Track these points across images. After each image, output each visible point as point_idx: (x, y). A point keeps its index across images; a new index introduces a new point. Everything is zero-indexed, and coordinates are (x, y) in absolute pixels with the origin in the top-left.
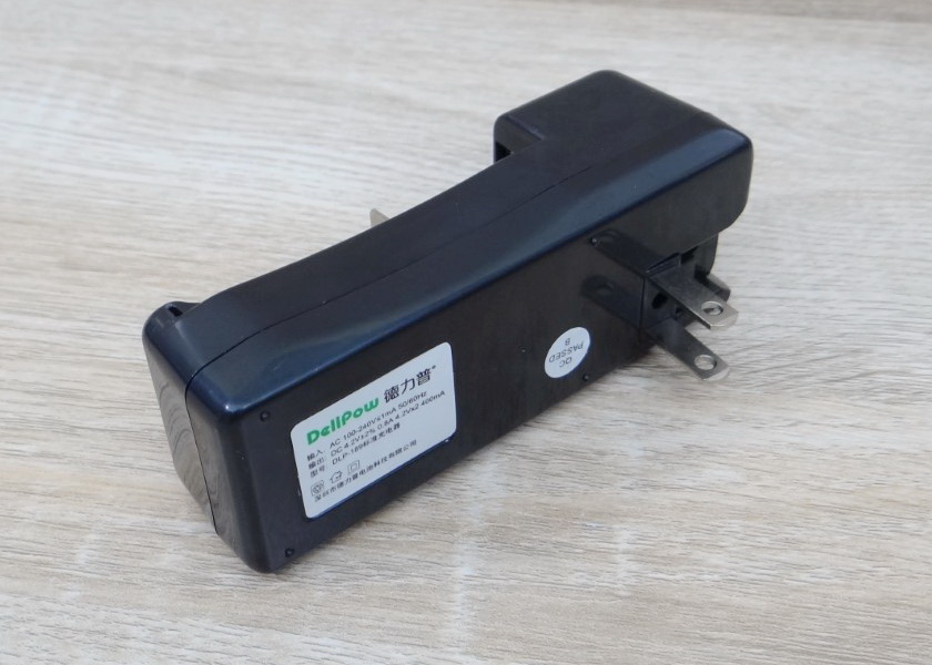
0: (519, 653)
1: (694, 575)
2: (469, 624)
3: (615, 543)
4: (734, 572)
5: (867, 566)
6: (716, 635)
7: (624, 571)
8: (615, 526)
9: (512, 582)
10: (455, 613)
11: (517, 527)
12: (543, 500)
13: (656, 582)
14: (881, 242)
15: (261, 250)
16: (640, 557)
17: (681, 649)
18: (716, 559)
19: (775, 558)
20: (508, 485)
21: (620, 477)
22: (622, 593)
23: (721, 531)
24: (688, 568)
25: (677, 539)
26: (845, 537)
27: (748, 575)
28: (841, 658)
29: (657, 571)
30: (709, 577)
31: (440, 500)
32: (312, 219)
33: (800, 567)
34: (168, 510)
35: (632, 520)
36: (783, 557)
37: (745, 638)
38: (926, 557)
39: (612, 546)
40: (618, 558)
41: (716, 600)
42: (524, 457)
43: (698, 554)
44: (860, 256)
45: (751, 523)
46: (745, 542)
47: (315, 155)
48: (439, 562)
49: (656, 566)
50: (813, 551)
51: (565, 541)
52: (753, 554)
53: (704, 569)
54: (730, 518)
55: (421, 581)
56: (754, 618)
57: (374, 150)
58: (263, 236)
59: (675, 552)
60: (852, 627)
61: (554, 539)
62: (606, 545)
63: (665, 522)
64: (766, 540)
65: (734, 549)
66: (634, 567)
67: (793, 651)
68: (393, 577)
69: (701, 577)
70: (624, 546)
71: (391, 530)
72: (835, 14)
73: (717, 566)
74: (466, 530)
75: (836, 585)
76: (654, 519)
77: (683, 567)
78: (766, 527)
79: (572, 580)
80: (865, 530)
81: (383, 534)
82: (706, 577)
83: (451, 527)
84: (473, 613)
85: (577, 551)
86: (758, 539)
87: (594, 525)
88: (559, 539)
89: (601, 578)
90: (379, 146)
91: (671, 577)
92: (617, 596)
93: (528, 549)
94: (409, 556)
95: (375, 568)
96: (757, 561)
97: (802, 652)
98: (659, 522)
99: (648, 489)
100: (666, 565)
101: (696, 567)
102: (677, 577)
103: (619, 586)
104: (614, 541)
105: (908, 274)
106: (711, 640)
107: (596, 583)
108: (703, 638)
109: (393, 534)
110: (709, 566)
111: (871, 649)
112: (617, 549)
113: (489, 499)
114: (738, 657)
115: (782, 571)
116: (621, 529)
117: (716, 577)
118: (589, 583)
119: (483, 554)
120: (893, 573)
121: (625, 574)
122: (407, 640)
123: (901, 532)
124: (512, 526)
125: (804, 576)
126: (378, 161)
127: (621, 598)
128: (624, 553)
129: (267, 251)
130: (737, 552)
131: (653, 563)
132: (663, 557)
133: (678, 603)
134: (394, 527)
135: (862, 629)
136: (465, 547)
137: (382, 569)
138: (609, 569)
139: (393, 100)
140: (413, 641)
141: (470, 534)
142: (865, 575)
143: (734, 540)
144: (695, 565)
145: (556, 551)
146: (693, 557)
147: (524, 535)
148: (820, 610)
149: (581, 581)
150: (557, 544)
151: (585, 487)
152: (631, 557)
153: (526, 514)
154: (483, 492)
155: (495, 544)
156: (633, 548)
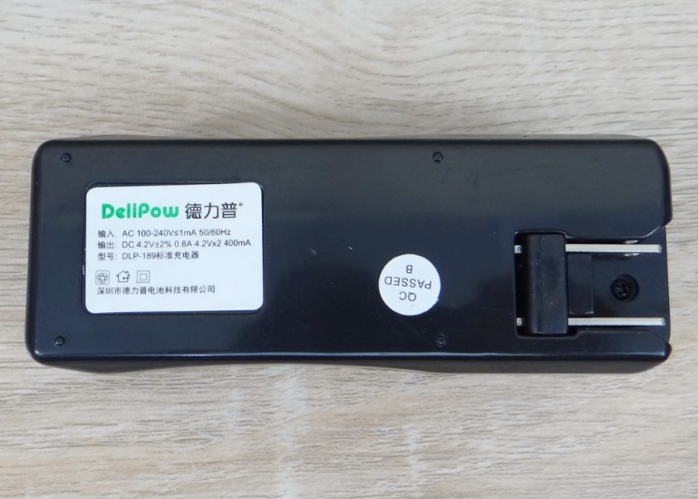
1: (470, 465)
3: (406, 445)
4: (501, 456)
5: (600, 428)
7: (416, 472)
8: (405, 427)
11: (324, 444)
12: (342, 411)
13: (442, 479)
14: (613, 27)
16: (429, 454)
18: (487, 445)
19: (532, 434)
20: (310, 399)
22: (418, 495)
23: (489, 415)
24: (466, 458)
25: (455, 431)
26: (585, 402)
27: (512, 456)
29: (442, 467)
30: (483, 464)
31: (255, 428)
33: (553, 440)
34: (14, 487)
35: (417, 417)
36: (538, 432)
38: (645, 409)
39: (404, 448)
40: (412, 460)
41: (488, 486)
43: (473, 443)
44: (596, 50)
45: (512, 402)
46: (509, 423)
48: (266, 494)
49: (441, 462)
50: (560, 421)
51: (366, 450)
52: (515, 433)
53: (477, 456)
54: (496, 399)
59: (454, 444)
60: (590, 490)
61: (356, 450)
62: (399, 448)
63: (443, 414)
64: (524, 417)
65: (500, 432)
66: (424, 466)
69: (477, 466)
70: (413, 447)
71: (219, 470)
73: (488, 452)
74: (282, 456)
75: (578, 452)
76: (435, 413)
77: (462, 459)
78: (523, 403)
79: (377, 490)
80: (600, 391)
81: (213, 475)
82: (481, 464)
83: (269, 456)
85: (377, 459)
86: (519, 417)
87: (387, 429)
88: (361, 450)
89: (399, 484)
91: (453, 471)
93: (337, 465)
96: (518, 440)
98: (440, 415)
100: (448, 459)
101: (472, 457)
102: (458, 470)
103: (414, 488)
104: (404, 442)
105: (638, 70)
107: (396, 489)
109: (221, 473)
110: (482, 453)
112: (408, 451)
113: (296, 418)
115: (538, 446)
116: (409, 429)
117: (488, 463)
118: (390, 490)
119: (301, 478)
120: (621, 431)
121: (417, 475)
123: (627, 387)
124: (318, 444)
125: (555, 448)
128: (414, 454)
130: (502, 435)
131: (438, 459)
132: (446, 452)
134: (220, 465)
135: (597, 490)
136: (285, 474)
138: (405, 473)
141: (287, 459)
142: (599, 437)
143: (500, 422)
144: (471, 453)
145: (360, 462)
146: (469, 446)
147: (332, 451)
148: (567, 478)
149: (383, 489)
150: (359, 456)
151: (375, 389)
152: (420, 456)
153: (330, 429)
154: (289, 412)
155: (309, 466)
156: (420, 446)
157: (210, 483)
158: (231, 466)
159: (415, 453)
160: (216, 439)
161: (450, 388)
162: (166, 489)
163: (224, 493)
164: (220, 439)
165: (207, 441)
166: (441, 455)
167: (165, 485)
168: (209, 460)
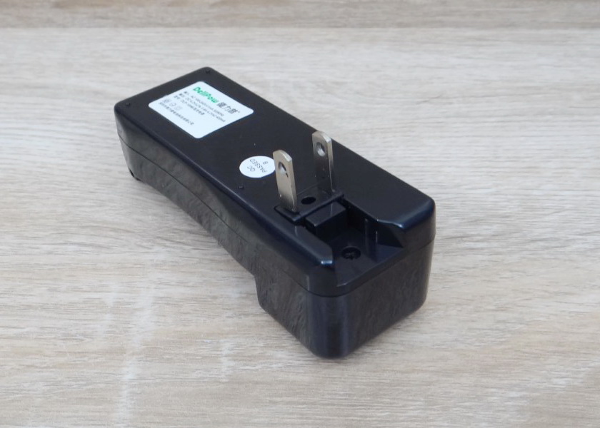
0: (160, 423)
2: (130, 409)
3: (221, 351)
4: (291, 361)
6: (278, 399)
7: (225, 367)
8: (222, 340)
9: (157, 381)
10: (122, 403)
11: (162, 347)
12: (179, 329)
13: (244, 372)
15: (11, 192)
16: (235, 357)
17: (257, 410)
20: (159, 322)
21: (226, 311)
22: (224, 380)
24: (264, 361)
25: (259, 345)
28: (351, 406)
29: (245, 365)
30: (276, 365)
31: (116, 335)
32: (44, 170)
35: (231, 336)
37: (296, 399)
39: (219, 353)
40: (223, 359)
41: (278, 379)
42: (168, 304)
43: (270, 353)
47: (47, 131)
48: (114, 373)
49: (245, 362)
51: (191, 352)
53: (272, 361)
55: (102, 386)
56: (301, 387)
57: (84, 124)
58: (12, 183)
59: (256, 353)
60: (359, 387)
61: (184, 352)
62: (215, 352)
63: (251, 335)
66: (232, 364)
67: (323, 404)
68: (85, 385)
69: (271, 366)
70: (226, 352)
71: (85, 356)
72: (363, 25)
73: (280, 359)
74: (131, 352)
76: (245, 334)
77: (260, 361)
79: (194, 375)
81: (79, 359)
82: (274, 366)
83: (122, 351)
84: (133, 402)
85: (198, 357)
87: (208, 341)
88: (187, 352)
89: (211, 373)
90: (86, 122)
91: (254, 368)
92: (220, 382)
93: (168, 359)
94: (96, 371)
95: (73, 381)
97: (328, 405)
98: (248, 335)
99: (242, 316)
100: (250, 361)
101: (269, 361)
102: (257, 367)
103: (223, 376)
104: (220, 349)
106: (275, 403)
107: (208, 376)
108: (270, 402)
109: (86, 359)
110: (276, 359)
111: (369, 399)
112: (222, 354)
113: (146, 332)
114: (291, 411)
116: (225, 342)
117: (280, 365)
118: (204, 376)
119: (141, 365)
121: (226, 369)
122: (91, 422)
124: (159, 346)
126: (86, 131)
127: (223, 383)
129: (14, 192)
131: (243, 360)
132: (249, 356)
133: (257, 383)
134: (86, 354)
135: (364, 387)
136: (130, 362)
137: (78, 381)
138: (217, 367)
139: (96, 93)
140: (95, 422)
141: (133, 354)
144: (268, 359)
145: (185, 359)
146: (267, 354)
147: (166, 351)
148: (340, 378)
149: (200, 376)
150: (187, 355)
151: (205, 319)
152: (230, 358)
153: (168, 339)
154: (142, 328)
155: (148, 359)
156: (231, 352)
157: (77, 364)
158: (94, 355)
159: (226, 356)
160: (88, 340)
161: (257, 321)
162: (45, 365)
163: (85, 370)
164: (91, 340)
165: (82, 340)
166: (244, 358)
167: (45, 363)
168: (80, 351)
